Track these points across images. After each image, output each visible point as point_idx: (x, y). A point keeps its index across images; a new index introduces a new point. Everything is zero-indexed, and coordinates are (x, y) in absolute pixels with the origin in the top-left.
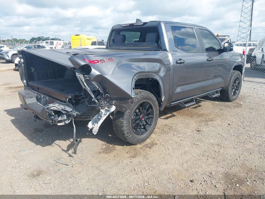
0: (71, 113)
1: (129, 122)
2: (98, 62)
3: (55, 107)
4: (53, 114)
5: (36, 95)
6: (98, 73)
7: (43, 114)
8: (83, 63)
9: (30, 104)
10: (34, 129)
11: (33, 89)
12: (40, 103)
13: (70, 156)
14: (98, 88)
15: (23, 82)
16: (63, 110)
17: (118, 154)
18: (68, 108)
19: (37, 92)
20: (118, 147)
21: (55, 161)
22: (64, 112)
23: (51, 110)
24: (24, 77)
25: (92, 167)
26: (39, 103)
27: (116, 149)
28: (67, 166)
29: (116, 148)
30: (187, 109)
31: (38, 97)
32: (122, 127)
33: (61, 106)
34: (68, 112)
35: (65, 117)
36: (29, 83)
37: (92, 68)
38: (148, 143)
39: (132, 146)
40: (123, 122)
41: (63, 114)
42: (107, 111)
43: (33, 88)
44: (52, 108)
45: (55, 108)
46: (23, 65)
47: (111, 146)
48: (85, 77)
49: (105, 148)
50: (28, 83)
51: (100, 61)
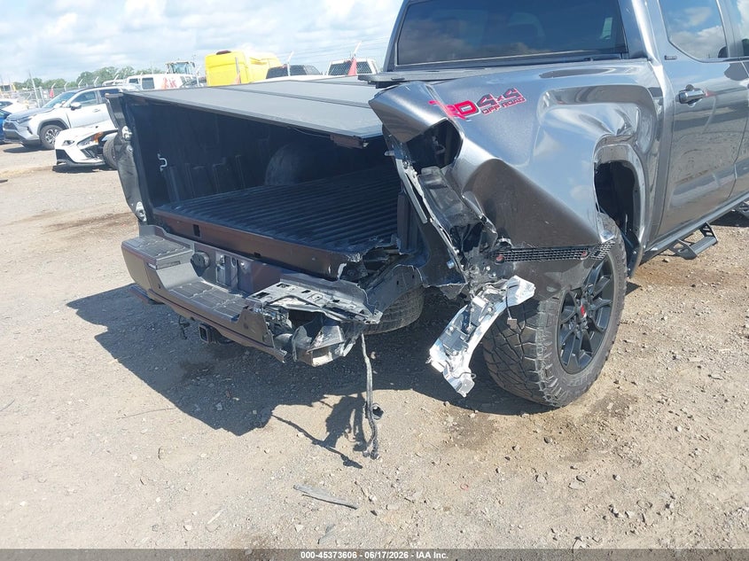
0: (361, 319)
1: (553, 331)
2: (474, 110)
3: (292, 297)
4: (289, 323)
5: (192, 251)
6: (483, 156)
7: (246, 327)
8: (431, 119)
9: (175, 287)
10: (183, 365)
11: (172, 232)
12: (212, 279)
13: (348, 462)
14: (481, 215)
15: (133, 209)
16: (330, 309)
17: (517, 448)
18: (345, 300)
19: (192, 243)
20: (504, 422)
21: (300, 494)
22: (334, 316)
23: (282, 310)
24: (136, 192)
25: (446, 509)
26: (205, 282)
27: (497, 430)
28: (354, 513)
29: (496, 425)
30: (658, 259)
31: (201, 259)
32: (532, 352)
33: (312, 292)
34: (353, 315)
35: (337, 335)
36: (155, 211)
37: (462, 135)
38: (602, 396)
39: (551, 413)
40: (533, 336)
41: (330, 323)
42: (494, 299)
43: (171, 230)
44: (285, 303)
45: (296, 302)
46: (129, 148)
47: (473, 415)
48: (421, 177)
49: (459, 425)
50: (151, 211)
51: (480, 104)
